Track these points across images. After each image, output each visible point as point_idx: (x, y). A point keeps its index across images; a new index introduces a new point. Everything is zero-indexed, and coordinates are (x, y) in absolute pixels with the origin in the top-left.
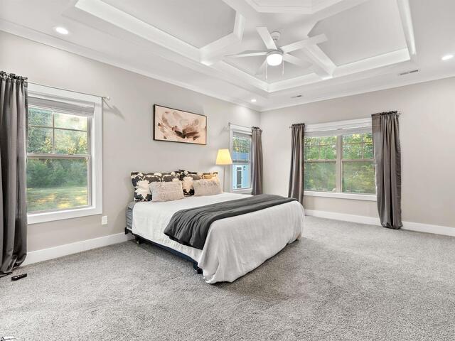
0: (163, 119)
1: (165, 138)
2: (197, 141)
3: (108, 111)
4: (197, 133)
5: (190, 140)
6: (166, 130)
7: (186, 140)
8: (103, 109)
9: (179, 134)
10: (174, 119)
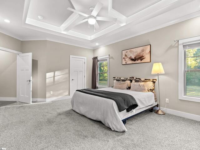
0: (125, 55)
1: (126, 63)
2: (143, 61)
3: (110, 58)
4: (143, 57)
5: (139, 61)
6: (126, 60)
7: (136, 62)
8: (109, 58)
9: (132, 60)
10: (130, 54)
